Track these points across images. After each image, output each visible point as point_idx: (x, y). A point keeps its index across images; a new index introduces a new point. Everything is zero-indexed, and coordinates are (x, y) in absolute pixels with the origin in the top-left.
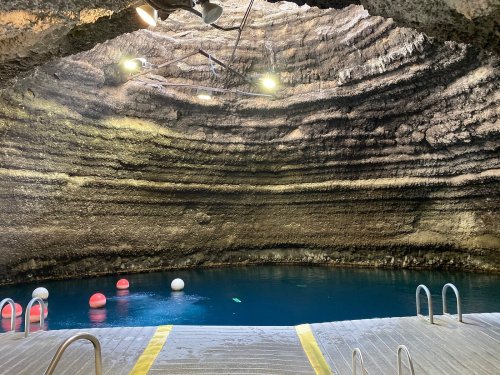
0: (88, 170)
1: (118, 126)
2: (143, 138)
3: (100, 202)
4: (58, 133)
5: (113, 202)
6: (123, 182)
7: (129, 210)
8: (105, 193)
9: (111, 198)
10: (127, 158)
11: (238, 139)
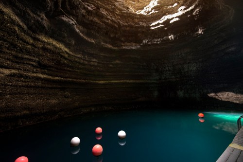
0: (14, 65)
1: (46, 41)
2: (57, 51)
3: (16, 86)
4: (6, 34)
5: (24, 86)
6: (35, 75)
7: (32, 91)
8: (21, 81)
9: (24, 84)
10: (44, 61)
11: (95, 60)
